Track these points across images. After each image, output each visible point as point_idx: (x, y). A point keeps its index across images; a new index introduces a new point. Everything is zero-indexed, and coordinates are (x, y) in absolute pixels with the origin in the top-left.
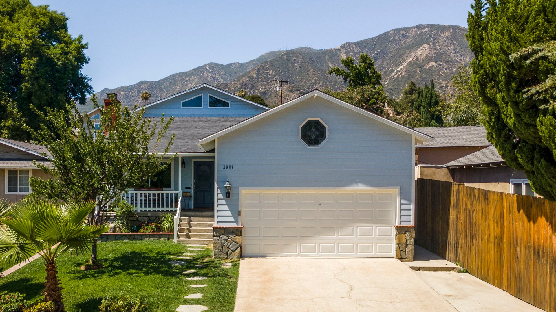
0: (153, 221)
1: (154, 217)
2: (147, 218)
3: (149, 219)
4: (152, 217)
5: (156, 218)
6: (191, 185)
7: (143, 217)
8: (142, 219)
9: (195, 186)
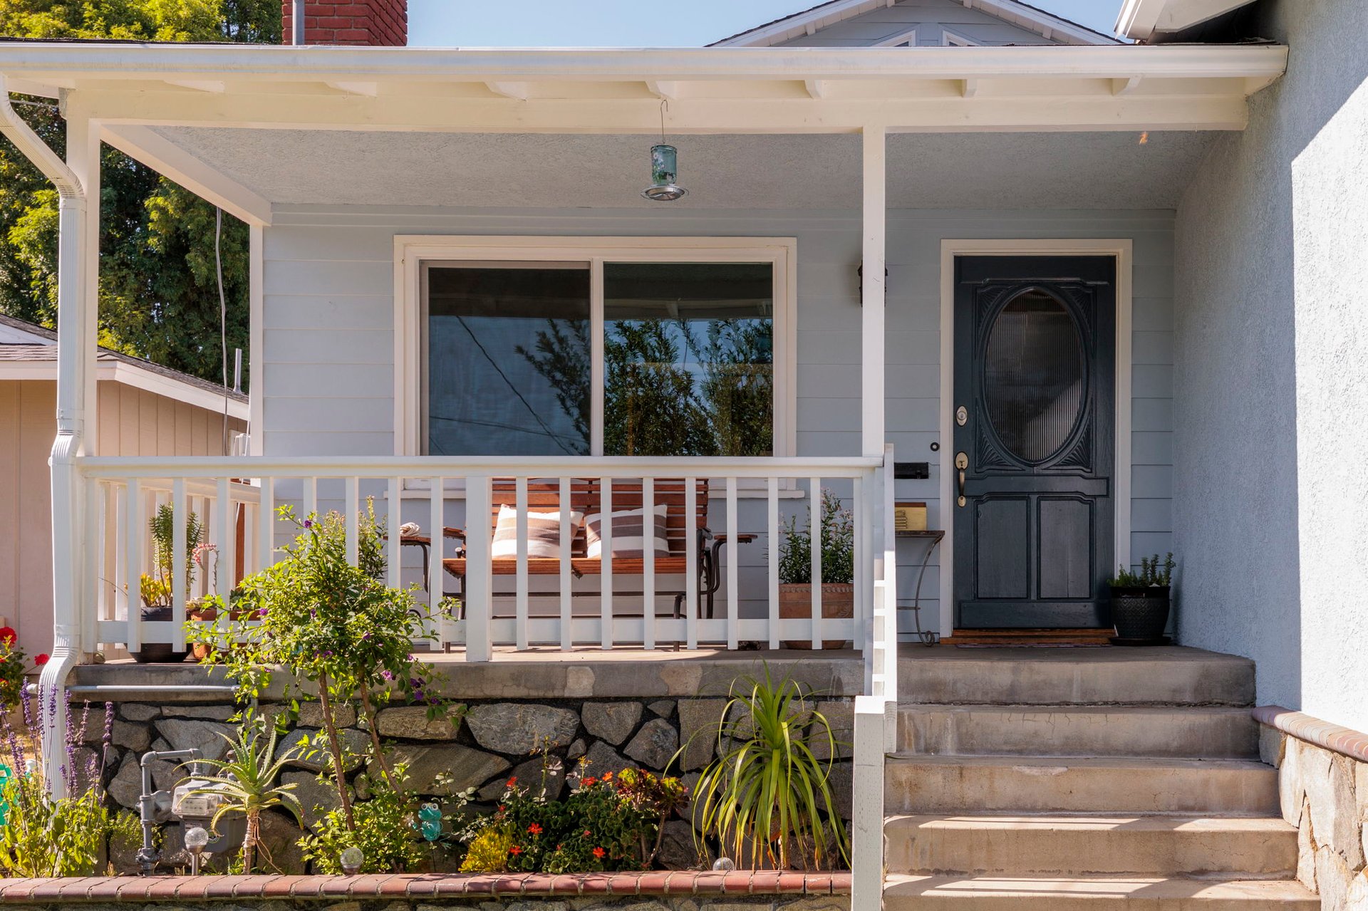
0: (620, 749)
1: (631, 713)
2: (560, 714)
3: (581, 732)
4: (611, 709)
5: (648, 715)
6: (935, 447)
7: (519, 710)
8: (506, 732)
9: (963, 458)
